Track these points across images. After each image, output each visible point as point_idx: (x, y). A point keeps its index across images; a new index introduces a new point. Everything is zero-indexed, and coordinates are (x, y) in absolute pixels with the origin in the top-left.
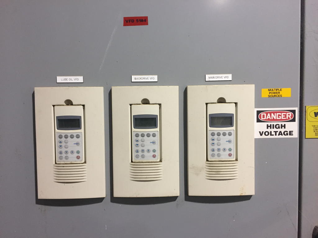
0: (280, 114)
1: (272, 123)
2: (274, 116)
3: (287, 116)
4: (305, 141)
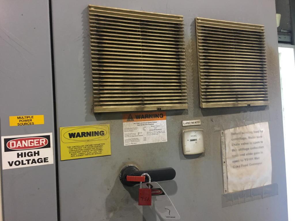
0: (33, 141)
1: (23, 152)
2: (25, 144)
3: (41, 142)
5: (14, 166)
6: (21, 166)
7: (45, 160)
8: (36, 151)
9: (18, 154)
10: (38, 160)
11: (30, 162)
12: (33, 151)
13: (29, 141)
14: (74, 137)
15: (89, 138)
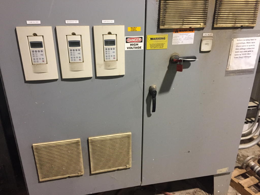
0: (136, 39)
1: (132, 43)
2: (133, 40)
3: (139, 40)
4: (146, 51)
5: (129, 49)
6: (131, 49)
7: (140, 48)
8: (137, 43)
9: (131, 44)
10: (138, 47)
11: (135, 48)
12: (136, 43)
13: (135, 39)
14: (152, 40)
15: (159, 40)
